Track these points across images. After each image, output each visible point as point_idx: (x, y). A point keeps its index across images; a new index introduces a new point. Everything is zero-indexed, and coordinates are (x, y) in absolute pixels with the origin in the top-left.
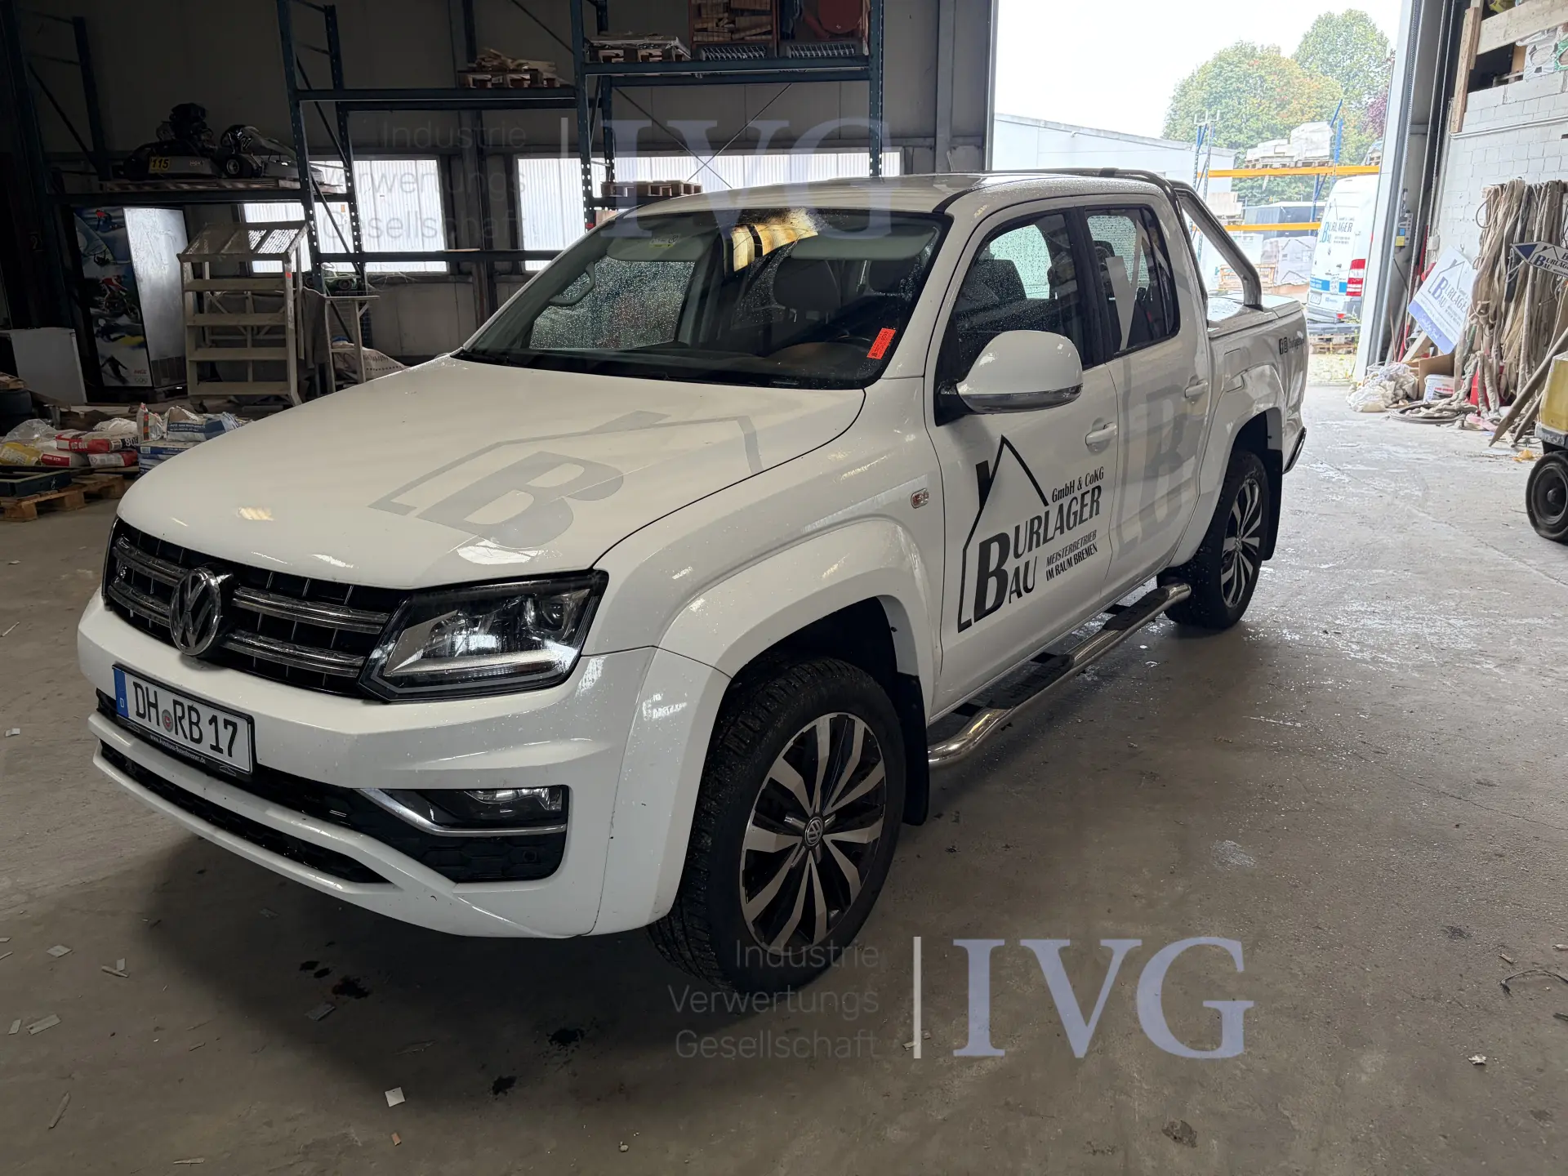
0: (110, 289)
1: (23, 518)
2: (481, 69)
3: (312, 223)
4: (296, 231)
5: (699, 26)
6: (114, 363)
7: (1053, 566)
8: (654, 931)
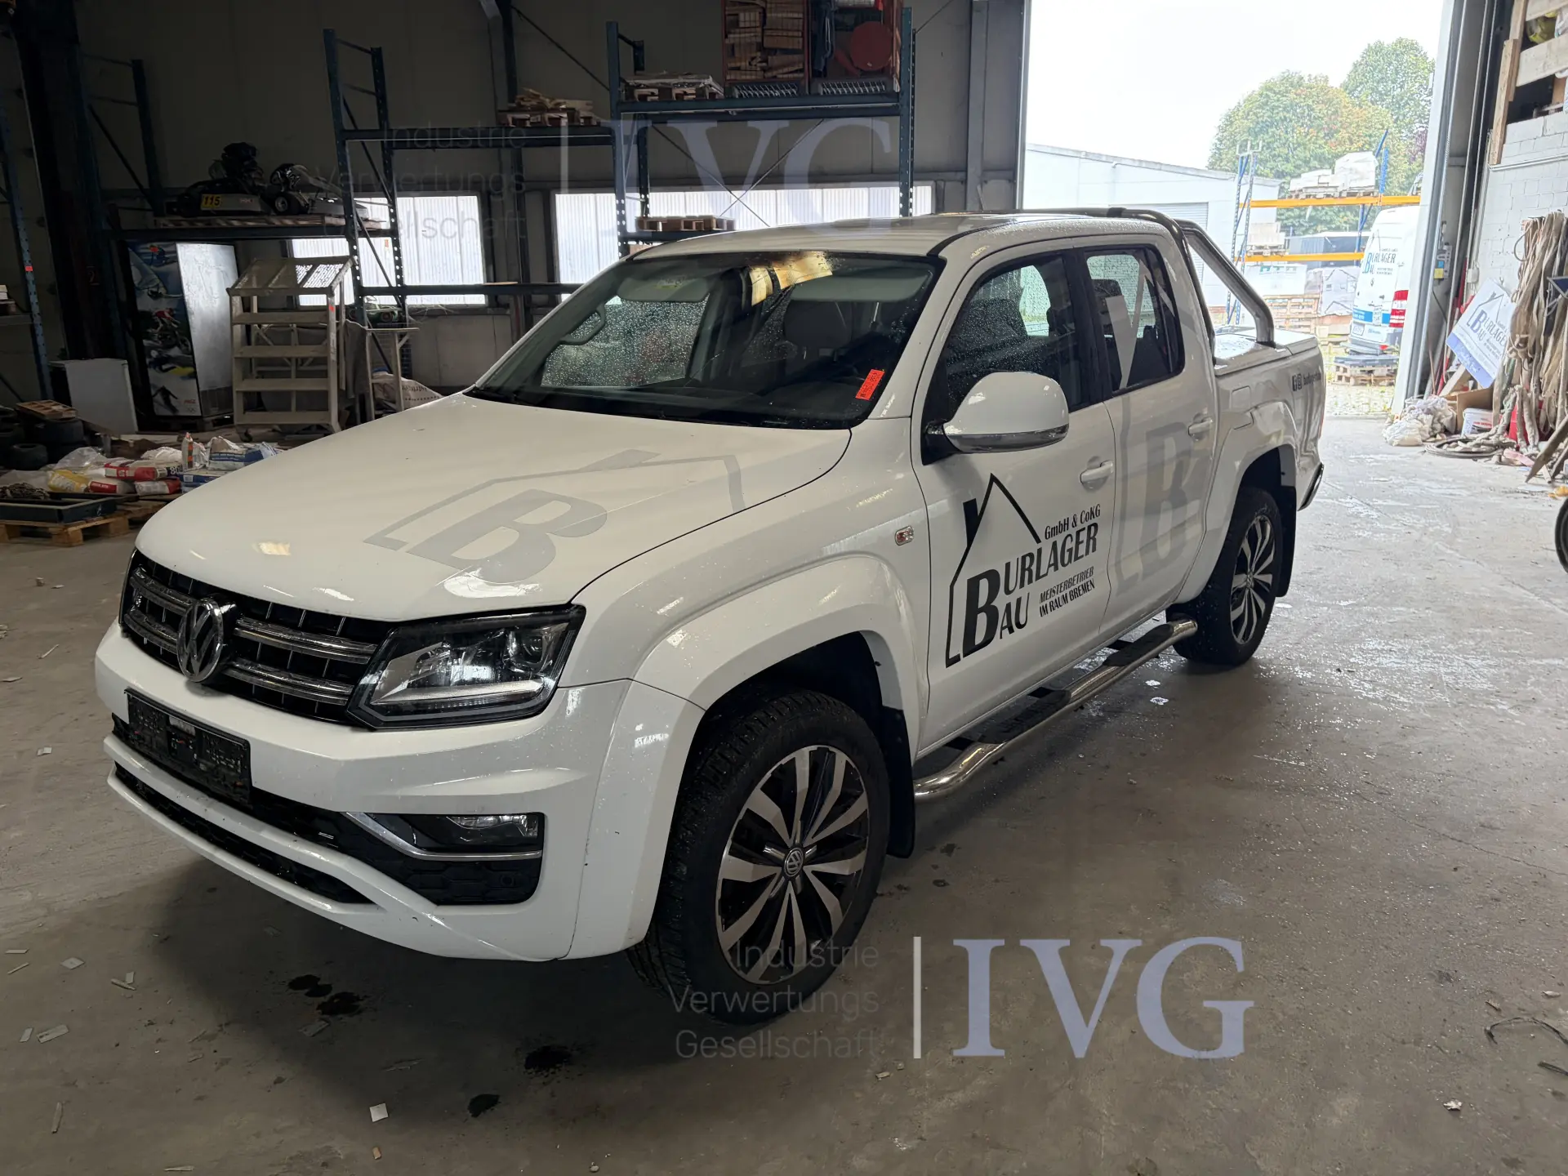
0: (163, 322)
1: (69, 544)
2: (520, 109)
3: (356, 258)
4: (340, 266)
5: (733, 65)
6: (165, 393)
7: (1047, 602)
8: (631, 954)
